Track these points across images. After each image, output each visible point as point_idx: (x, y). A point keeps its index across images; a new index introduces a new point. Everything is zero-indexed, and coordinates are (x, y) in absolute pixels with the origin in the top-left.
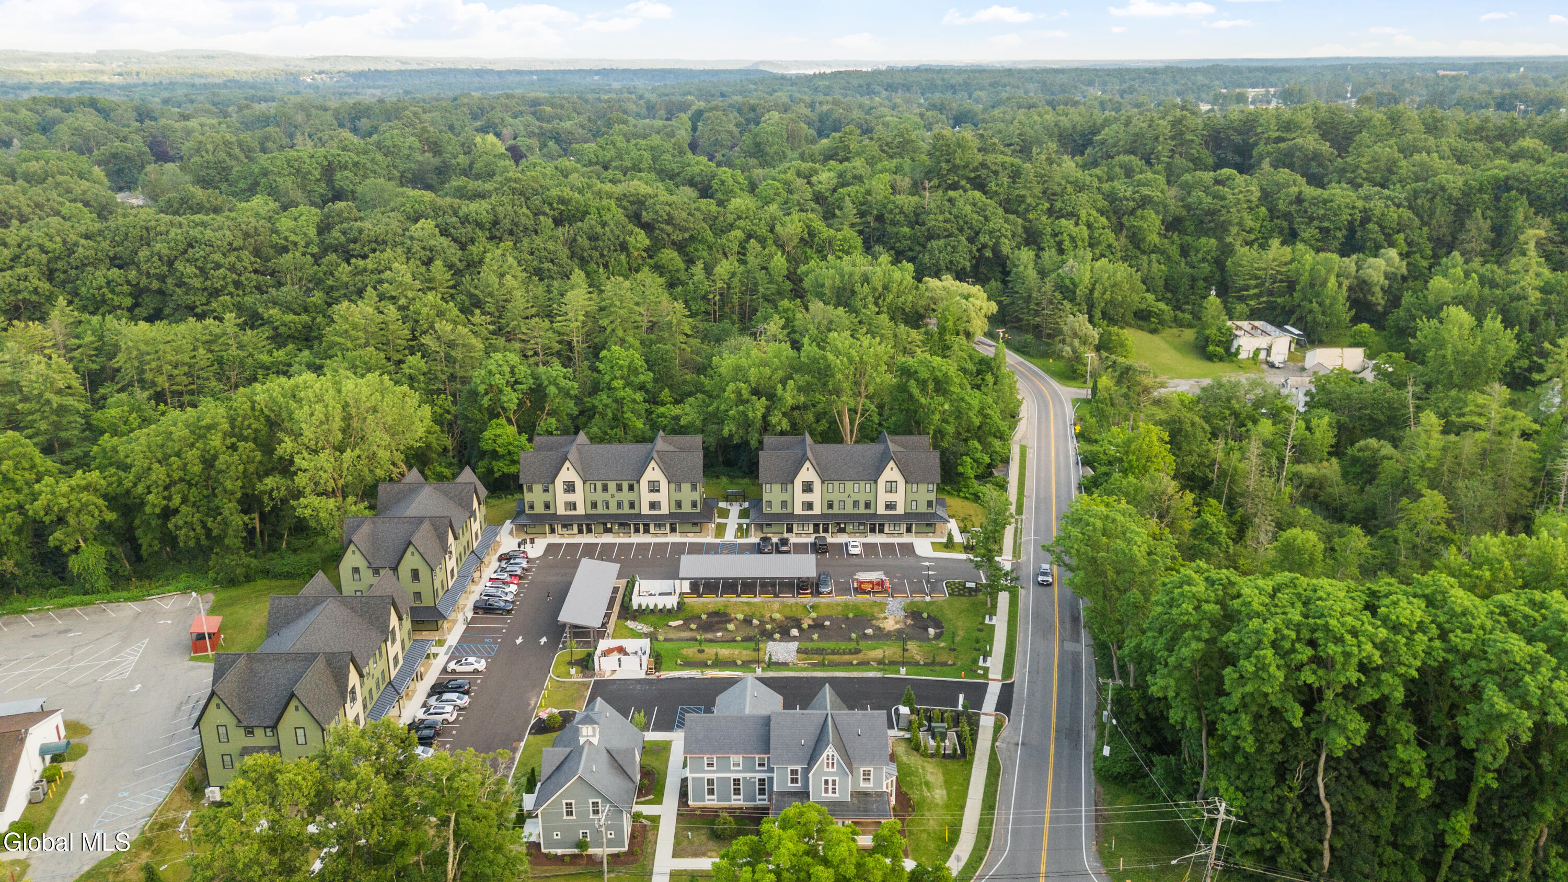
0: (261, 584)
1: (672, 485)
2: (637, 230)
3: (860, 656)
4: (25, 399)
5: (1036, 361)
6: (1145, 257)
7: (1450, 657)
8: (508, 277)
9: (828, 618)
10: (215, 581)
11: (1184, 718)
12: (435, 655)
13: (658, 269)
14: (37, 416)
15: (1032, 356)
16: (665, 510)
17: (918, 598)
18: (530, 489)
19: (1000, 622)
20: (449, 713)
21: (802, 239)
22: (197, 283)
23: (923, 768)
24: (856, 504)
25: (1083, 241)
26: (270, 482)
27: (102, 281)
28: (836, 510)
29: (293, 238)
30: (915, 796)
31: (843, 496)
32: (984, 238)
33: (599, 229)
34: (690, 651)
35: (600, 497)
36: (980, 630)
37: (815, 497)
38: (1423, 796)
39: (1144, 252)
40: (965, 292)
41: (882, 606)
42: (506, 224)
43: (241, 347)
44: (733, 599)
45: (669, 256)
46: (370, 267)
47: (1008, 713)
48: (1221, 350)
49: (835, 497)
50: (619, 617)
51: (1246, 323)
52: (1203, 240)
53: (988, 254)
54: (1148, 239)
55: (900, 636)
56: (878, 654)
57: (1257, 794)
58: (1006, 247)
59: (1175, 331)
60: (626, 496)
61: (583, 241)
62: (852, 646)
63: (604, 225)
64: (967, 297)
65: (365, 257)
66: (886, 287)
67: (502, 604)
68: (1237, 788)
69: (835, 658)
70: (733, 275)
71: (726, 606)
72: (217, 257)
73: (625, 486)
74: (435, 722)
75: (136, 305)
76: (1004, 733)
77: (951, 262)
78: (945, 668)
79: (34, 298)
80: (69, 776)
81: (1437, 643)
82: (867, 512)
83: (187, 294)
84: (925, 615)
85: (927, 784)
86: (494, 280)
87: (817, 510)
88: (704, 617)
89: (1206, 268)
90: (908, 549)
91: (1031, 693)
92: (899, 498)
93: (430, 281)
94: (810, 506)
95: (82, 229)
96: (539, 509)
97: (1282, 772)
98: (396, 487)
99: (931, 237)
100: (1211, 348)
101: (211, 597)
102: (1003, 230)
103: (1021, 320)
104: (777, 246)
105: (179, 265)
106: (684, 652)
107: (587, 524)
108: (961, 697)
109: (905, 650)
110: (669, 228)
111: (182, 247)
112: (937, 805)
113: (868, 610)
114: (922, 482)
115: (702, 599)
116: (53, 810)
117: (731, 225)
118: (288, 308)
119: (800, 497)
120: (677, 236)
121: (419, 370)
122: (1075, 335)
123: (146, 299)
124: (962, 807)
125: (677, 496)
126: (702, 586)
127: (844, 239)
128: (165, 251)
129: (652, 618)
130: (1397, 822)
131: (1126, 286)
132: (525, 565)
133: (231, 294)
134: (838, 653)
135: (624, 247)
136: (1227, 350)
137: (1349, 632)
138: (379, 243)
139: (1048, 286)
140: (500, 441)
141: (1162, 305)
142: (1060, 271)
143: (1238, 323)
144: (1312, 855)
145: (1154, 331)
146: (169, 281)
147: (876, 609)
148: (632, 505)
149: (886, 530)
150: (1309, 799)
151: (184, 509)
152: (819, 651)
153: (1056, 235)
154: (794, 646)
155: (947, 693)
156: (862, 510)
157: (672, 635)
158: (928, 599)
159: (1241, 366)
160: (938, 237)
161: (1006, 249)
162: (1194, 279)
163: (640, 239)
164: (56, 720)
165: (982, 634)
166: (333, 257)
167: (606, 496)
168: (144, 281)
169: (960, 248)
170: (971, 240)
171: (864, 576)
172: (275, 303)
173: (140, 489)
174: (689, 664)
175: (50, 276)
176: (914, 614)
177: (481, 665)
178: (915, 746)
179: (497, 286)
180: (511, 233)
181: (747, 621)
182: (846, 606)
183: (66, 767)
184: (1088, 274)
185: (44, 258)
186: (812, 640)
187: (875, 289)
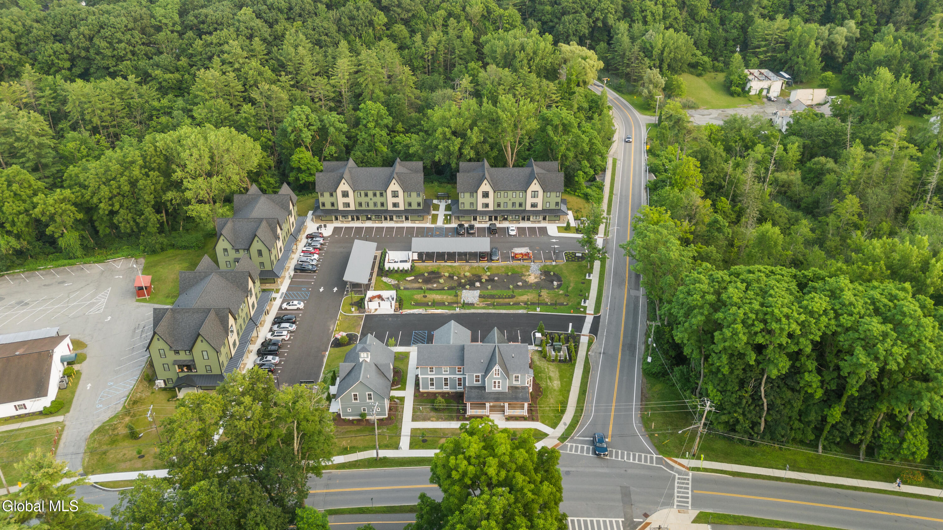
0: (170, 252)
1: (406, 193)
2: (379, 12)
3: (514, 299)
4: (18, 139)
5: (626, 97)
6: (697, 26)
7: (839, 330)
8: (300, 48)
9: (497, 275)
10: (144, 251)
11: (692, 353)
12: (275, 299)
13: (393, 38)
14: (26, 150)
15: (623, 93)
16: (402, 207)
17: (548, 263)
18: (322, 195)
19: (594, 278)
20: (285, 335)
21: (483, 16)
22: (108, 52)
23: (548, 368)
24: (514, 204)
25: (659, 15)
26: (170, 195)
27: (51, 52)
28: (502, 208)
29: (164, 21)
30: (543, 385)
31: (507, 200)
32: (597, 14)
33: (355, 13)
34: (419, 297)
35: (363, 200)
36: (583, 283)
37: (490, 201)
38: (817, 397)
39: (697, 22)
40: (584, 55)
41: (528, 268)
42: (297, 9)
43: (141, 96)
44: (443, 264)
45: (400, 29)
46: (215, 41)
47: (596, 335)
48: (739, 89)
49: (502, 200)
50: (378, 275)
51: (756, 70)
52: (735, 14)
53: (600, 24)
54: (700, 13)
55: (538, 286)
56: (524, 298)
57: (728, 393)
58: (611, 20)
59: (713, 74)
60: (379, 199)
61: (346, 21)
62: (510, 293)
63: (358, 9)
64: (584, 59)
65: (210, 33)
66: (535, 53)
67: (310, 267)
68: (718, 390)
69: (500, 301)
70: (440, 42)
71: (439, 268)
72: (119, 35)
73: (378, 193)
74: (278, 341)
75: (73, 66)
76: (593, 347)
77: (576, 30)
78: (562, 307)
79: (10, 63)
80: (79, 373)
81: (833, 322)
82: (521, 208)
83: (103, 59)
84: (552, 273)
85: (550, 378)
86: (291, 50)
87: (491, 208)
88: (426, 274)
89: (735, 32)
90: (543, 230)
91: (610, 322)
92: (539, 201)
93: (252, 50)
94: (487, 205)
95: (33, 16)
96: (328, 206)
97: (742, 384)
98: (245, 197)
99: (564, 13)
100: (733, 88)
101: (142, 261)
102: (610, 9)
103: (618, 69)
104: (467, 20)
105: (96, 41)
106: (415, 297)
107: (357, 215)
108: (571, 324)
109: (540, 296)
110: (399, 10)
111: (96, 28)
112: (555, 390)
113: (519, 270)
114: (553, 191)
115: (425, 264)
116: (73, 393)
117: (438, 6)
118: (166, 70)
119: (481, 201)
120: (405, 15)
121: (250, 114)
122: (651, 82)
123: (79, 62)
124: (569, 391)
125: (409, 200)
126: (424, 256)
127: (510, 16)
128: (87, 32)
129: (397, 275)
130: (802, 408)
131: (684, 48)
132: (322, 241)
133: (130, 59)
134: (502, 298)
135: (371, 23)
136: (743, 89)
137: (785, 316)
138: (218, 25)
139: (636, 48)
140: (302, 162)
141: (706, 58)
142: (644, 38)
143: (752, 71)
144: (755, 424)
145: (699, 75)
146: (92, 51)
147: (524, 270)
148: (382, 205)
149: (531, 219)
150: (755, 398)
151: (122, 211)
152: (492, 297)
153: (643, 11)
154: (477, 293)
155: (561, 323)
156: (517, 208)
157: (409, 286)
158: (554, 263)
159: (751, 100)
160: (569, 13)
161: (611, 21)
162: (727, 40)
163: (381, 18)
164: (67, 341)
165: (584, 285)
166: (190, 34)
167: (367, 199)
168: (76, 52)
169: (582, 21)
170: (589, 15)
171: (518, 250)
172: (158, 66)
173: (95, 200)
174: (418, 304)
175: (18, 46)
176: (546, 272)
177: (302, 306)
178: (544, 355)
179: (294, 54)
180: (300, 15)
181: (451, 277)
182: (507, 267)
183: (76, 367)
184: (661, 41)
185: (13, 36)
186: (488, 289)
187: (528, 54)
